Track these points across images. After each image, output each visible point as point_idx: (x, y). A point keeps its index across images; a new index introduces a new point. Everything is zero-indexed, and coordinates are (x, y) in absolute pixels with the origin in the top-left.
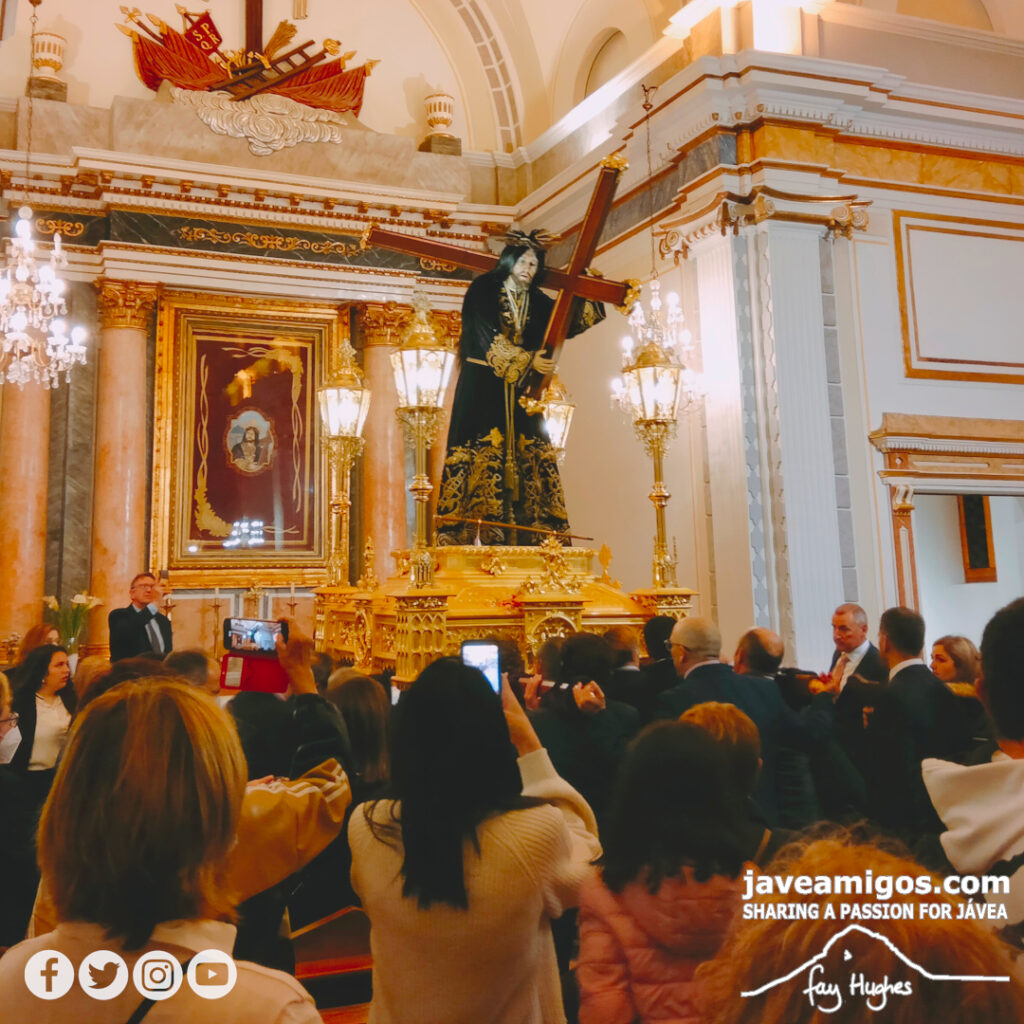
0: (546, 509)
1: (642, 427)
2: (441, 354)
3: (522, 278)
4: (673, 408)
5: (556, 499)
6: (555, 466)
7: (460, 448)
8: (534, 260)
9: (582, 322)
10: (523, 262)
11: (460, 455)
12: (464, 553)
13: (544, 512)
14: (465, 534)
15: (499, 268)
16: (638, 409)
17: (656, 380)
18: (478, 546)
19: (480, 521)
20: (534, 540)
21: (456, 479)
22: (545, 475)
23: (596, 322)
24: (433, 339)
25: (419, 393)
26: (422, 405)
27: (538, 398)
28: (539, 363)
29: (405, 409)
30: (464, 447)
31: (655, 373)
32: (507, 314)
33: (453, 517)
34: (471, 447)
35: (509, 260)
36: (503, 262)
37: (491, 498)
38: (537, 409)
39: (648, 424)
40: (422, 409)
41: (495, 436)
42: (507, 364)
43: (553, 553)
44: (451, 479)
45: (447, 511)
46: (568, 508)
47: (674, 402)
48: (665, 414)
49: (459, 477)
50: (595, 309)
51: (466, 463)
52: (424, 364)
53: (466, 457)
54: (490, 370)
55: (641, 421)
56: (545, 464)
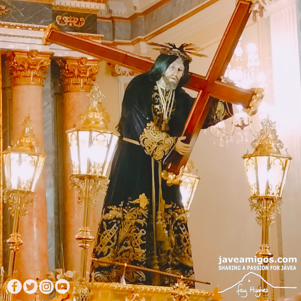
0: (177, 258)
1: (255, 201)
2: (108, 136)
3: (171, 80)
4: (280, 188)
5: (186, 251)
6: (186, 225)
7: (115, 208)
8: (182, 67)
9: (215, 117)
10: (173, 67)
11: (115, 212)
12: (113, 289)
13: (176, 260)
14: (114, 274)
16: (253, 187)
17: (269, 166)
18: (123, 284)
19: (126, 265)
21: (110, 231)
22: (178, 232)
23: (225, 118)
24: (102, 123)
25: (89, 165)
26: (90, 174)
27: (177, 174)
28: (180, 147)
29: (77, 176)
32: (157, 107)
33: (106, 260)
34: (123, 207)
35: (163, 65)
38: (176, 182)
39: (260, 200)
40: (90, 177)
41: (143, 200)
42: (155, 145)
43: (181, 293)
44: (106, 231)
46: (193, 259)
47: (281, 184)
48: (274, 192)
50: (225, 108)
52: (95, 142)
53: (120, 215)
54: (141, 149)
55: (254, 197)
56: (179, 224)
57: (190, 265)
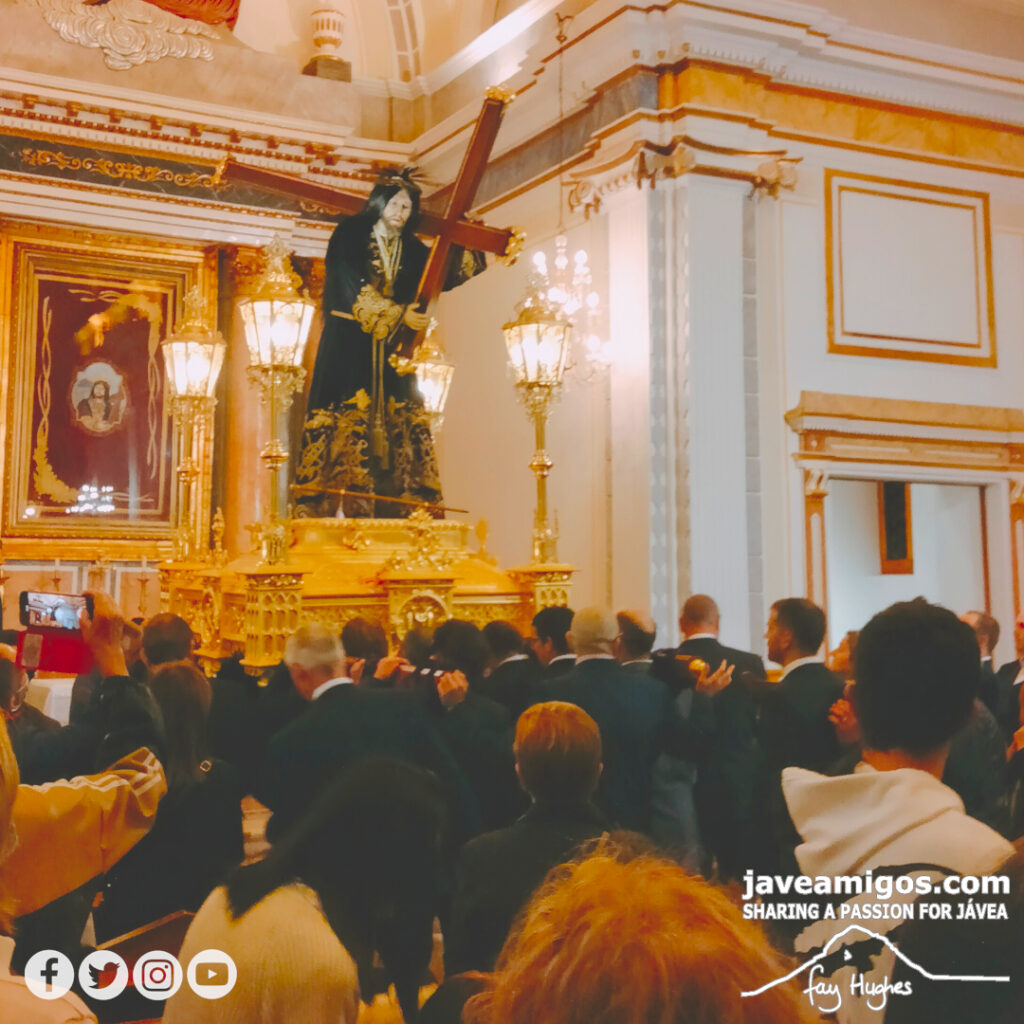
0: (417, 479)
1: (523, 390)
2: (298, 306)
3: (393, 223)
4: (557, 369)
5: (429, 469)
6: (428, 431)
7: (322, 412)
8: (407, 201)
9: (460, 273)
10: (395, 204)
11: (321, 418)
12: (324, 527)
13: (415, 482)
14: (326, 505)
15: (368, 209)
16: (519, 370)
17: (539, 339)
18: (341, 519)
19: (343, 492)
20: (403, 513)
21: (317, 444)
22: (417, 442)
23: (476, 273)
24: (290, 289)
25: (273, 350)
26: (276, 363)
27: (410, 357)
28: (412, 318)
29: (257, 367)
30: (326, 410)
31: (538, 331)
32: (376, 263)
33: (312, 488)
34: (335, 410)
35: (379, 201)
36: (372, 204)
37: (356, 466)
38: (409, 369)
39: (531, 386)
40: (276, 368)
41: (361, 399)
42: (375, 319)
43: (422, 526)
44: (310, 446)
45: (305, 480)
46: (440, 479)
47: (559, 362)
48: (550, 376)
49: (320, 443)
50: (475, 259)
51: (328, 427)
52: (279, 318)
53: (329, 421)
54: (356, 325)
55: (522, 384)
56: (418, 430)
57: (435, 487)
